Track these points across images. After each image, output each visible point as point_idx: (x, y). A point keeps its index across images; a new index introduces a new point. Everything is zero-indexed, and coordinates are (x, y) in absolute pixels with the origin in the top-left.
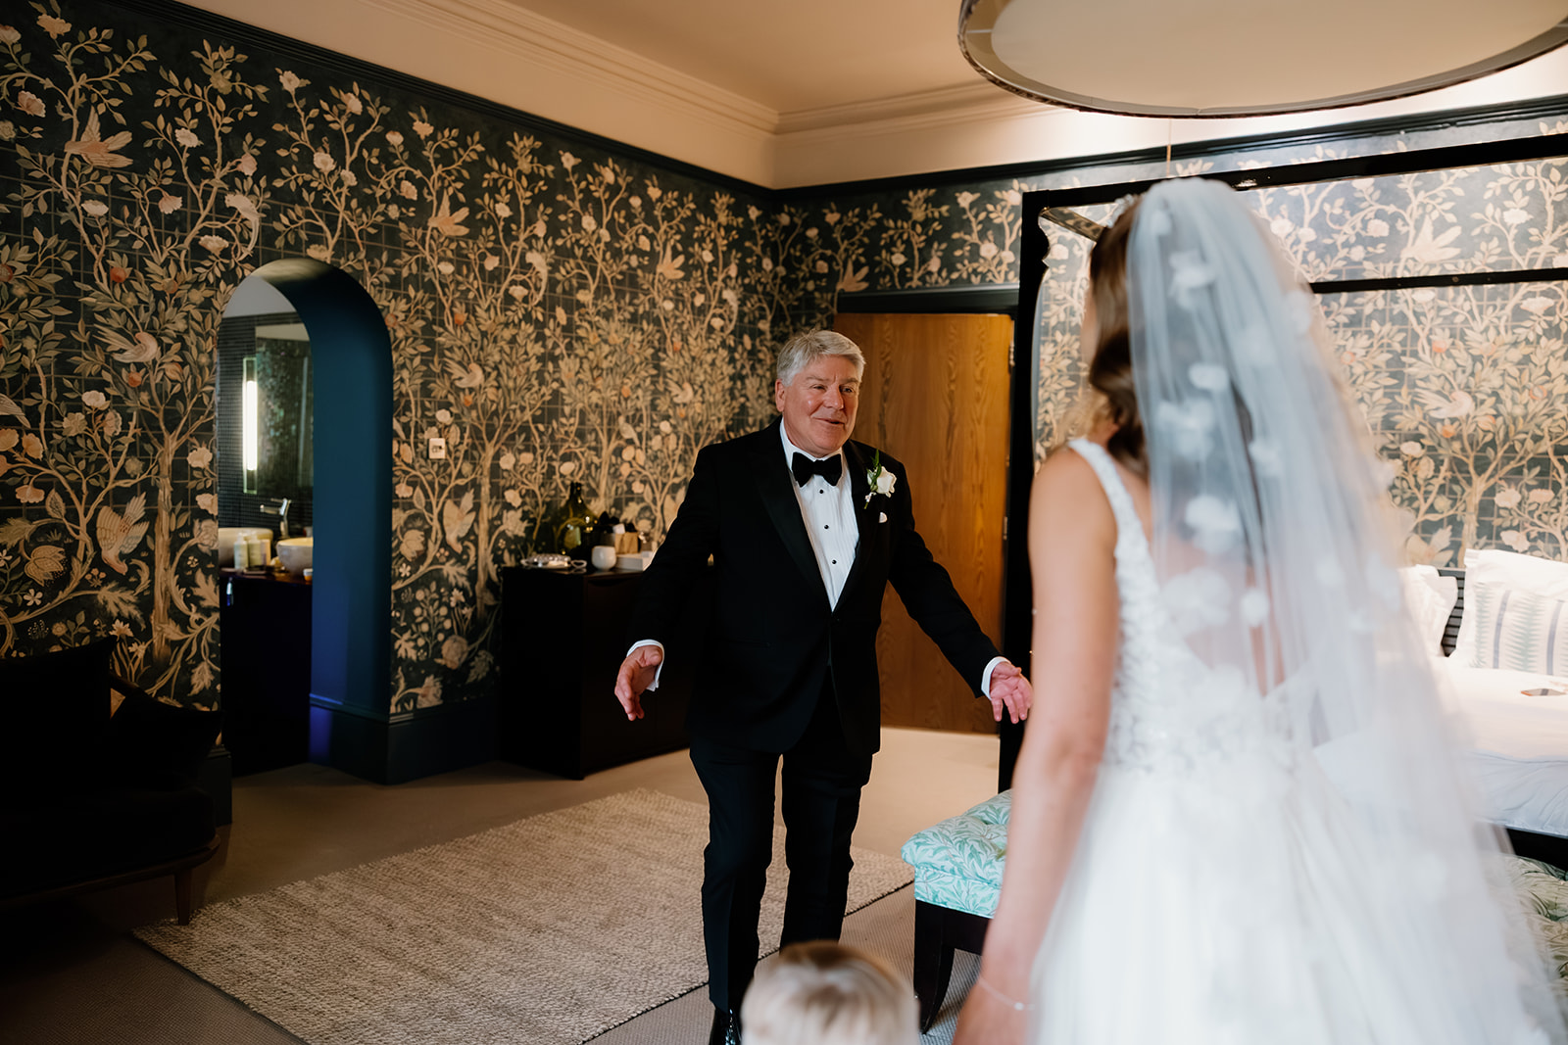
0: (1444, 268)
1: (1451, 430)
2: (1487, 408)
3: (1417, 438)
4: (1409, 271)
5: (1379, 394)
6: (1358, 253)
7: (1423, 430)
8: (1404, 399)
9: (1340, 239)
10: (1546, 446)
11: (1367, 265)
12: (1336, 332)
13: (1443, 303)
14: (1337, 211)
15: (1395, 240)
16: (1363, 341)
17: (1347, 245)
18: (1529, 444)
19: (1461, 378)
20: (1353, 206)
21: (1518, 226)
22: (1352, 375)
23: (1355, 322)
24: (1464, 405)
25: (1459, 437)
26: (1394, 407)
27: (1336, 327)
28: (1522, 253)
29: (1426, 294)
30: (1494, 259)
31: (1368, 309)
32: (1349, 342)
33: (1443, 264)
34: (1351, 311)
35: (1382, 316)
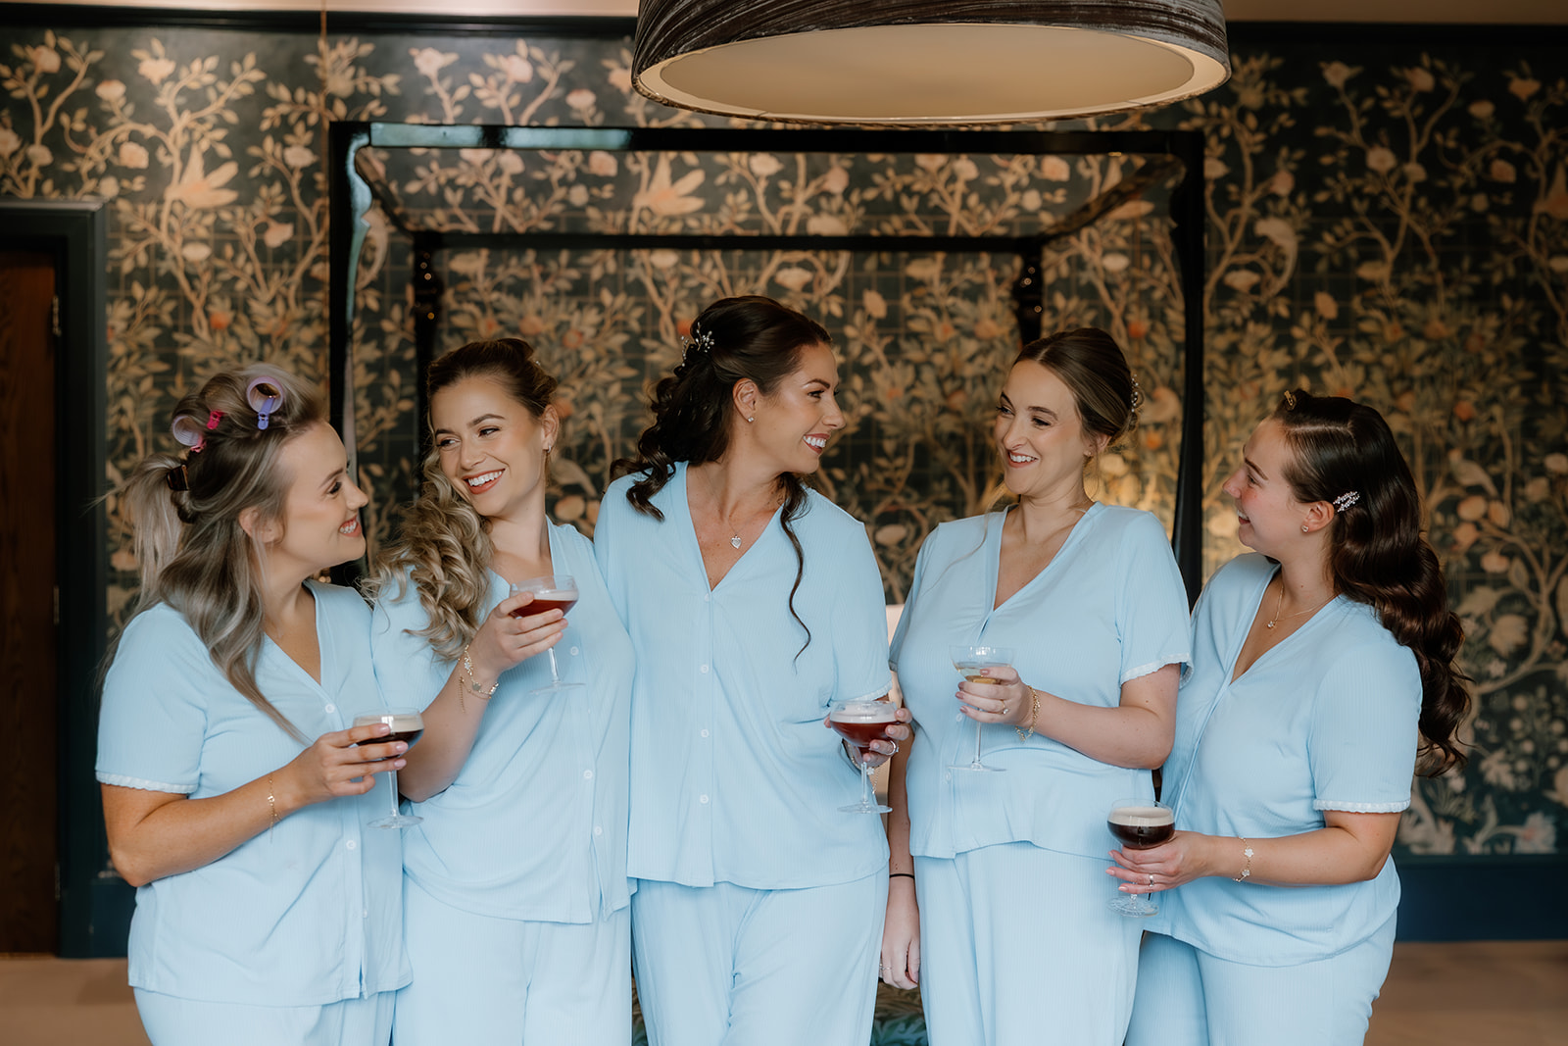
0: (685, 226)
4: (644, 224)
5: (615, 389)
6: (579, 196)
9: (556, 174)
11: (593, 213)
12: (556, 303)
13: (687, 270)
16: (592, 316)
17: (564, 182)
21: (769, 178)
22: (580, 362)
23: (581, 289)
27: (556, 297)
28: (774, 211)
29: (665, 259)
30: (741, 217)
31: (596, 273)
32: (576, 318)
33: (683, 217)
34: (574, 274)
35: (613, 283)
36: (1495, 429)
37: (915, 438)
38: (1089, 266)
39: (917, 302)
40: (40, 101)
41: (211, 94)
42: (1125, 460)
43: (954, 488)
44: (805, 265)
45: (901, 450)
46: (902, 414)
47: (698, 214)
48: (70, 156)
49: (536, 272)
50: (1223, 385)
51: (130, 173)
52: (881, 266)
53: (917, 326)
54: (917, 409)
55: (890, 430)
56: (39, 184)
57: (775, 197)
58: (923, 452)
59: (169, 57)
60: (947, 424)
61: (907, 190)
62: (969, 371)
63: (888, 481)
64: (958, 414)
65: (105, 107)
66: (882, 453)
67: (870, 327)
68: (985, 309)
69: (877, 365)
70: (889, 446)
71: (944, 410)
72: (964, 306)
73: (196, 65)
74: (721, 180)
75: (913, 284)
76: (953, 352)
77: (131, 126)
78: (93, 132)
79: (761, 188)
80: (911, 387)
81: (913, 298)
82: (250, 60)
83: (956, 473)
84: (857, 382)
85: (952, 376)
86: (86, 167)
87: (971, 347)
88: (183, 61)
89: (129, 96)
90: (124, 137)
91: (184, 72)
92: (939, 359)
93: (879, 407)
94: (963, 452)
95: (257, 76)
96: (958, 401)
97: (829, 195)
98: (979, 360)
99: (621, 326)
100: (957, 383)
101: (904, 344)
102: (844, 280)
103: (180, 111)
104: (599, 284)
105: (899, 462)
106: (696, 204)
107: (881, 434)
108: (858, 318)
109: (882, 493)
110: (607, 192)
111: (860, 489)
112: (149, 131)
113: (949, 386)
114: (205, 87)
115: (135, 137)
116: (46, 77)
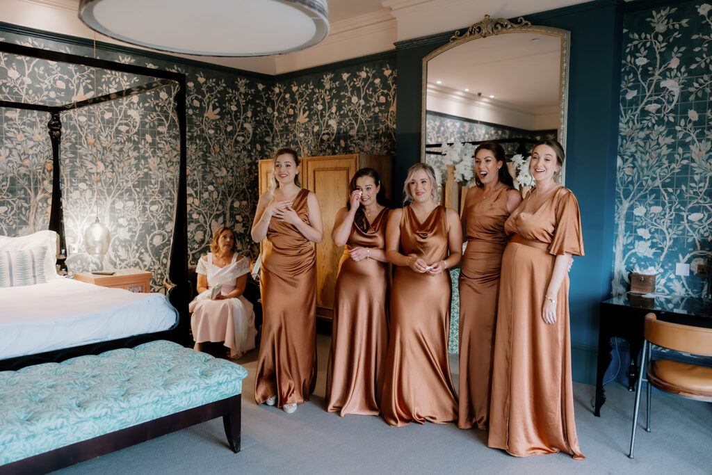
36: (195, 178)
37: (10, 175)
38: (74, 119)
39: (10, 126)
42: (87, 185)
43: (26, 193)
45: (5, 180)
46: (5, 166)
50: (118, 161)
53: (9, 135)
54: (11, 165)
58: (13, 180)
60: (23, 170)
61: (5, 85)
62: (31, 152)
64: (27, 167)
68: (36, 131)
71: (21, 165)
72: (28, 129)
75: (7, 119)
76: (25, 145)
80: (9, 156)
81: (8, 125)
83: (26, 188)
85: (24, 153)
87: (31, 144)
92: (19, 147)
94: (29, 180)
96: (26, 162)
98: (35, 148)
100: (26, 156)
101: (5, 141)
105: (4, 183)
113: (23, 157)
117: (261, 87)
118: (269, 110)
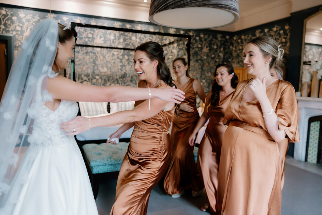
1: (104, 74)
2: (109, 70)
3: (98, 75)
4: (96, 44)
5: (92, 67)
7: (99, 74)
8: (96, 68)
9: (83, 36)
10: (118, 77)
11: (89, 42)
14: (83, 31)
15: (93, 39)
16: (88, 57)
17: (84, 38)
18: (116, 77)
19: (105, 65)
20: (86, 31)
21: (112, 39)
23: (87, 53)
24: (105, 70)
25: (105, 75)
26: (94, 70)
27: (83, 54)
28: (113, 44)
29: (99, 49)
30: (109, 44)
31: (89, 51)
32: (86, 57)
33: (101, 44)
34: (86, 51)
35: (91, 52)
37: (131, 75)
40: (2, 18)
41: (31, 20)
44: (117, 51)
45: (129, 77)
46: (129, 72)
47: (103, 44)
48: (8, 27)
49: (80, 50)
51: (18, 31)
52: (127, 52)
54: (131, 71)
55: (128, 74)
56: (2, 31)
57: (113, 42)
58: (132, 77)
59: (24, 14)
61: (131, 42)
63: (128, 81)
65: (13, 21)
66: (127, 77)
67: (126, 60)
69: (126, 65)
70: (128, 76)
73: (29, 16)
74: (106, 39)
75: (131, 55)
77: (18, 24)
78: (11, 24)
79: (112, 41)
82: (37, 16)
84: (124, 67)
86: (10, 29)
88: (26, 15)
89: (17, 19)
90: (17, 25)
91: (26, 16)
93: (126, 71)
95: (38, 18)
97: (120, 42)
99: (92, 58)
101: (130, 63)
102: (122, 54)
103: (26, 22)
104: (89, 52)
106: (103, 42)
107: (127, 75)
108: (124, 59)
109: (127, 82)
110: (91, 39)
111: (124, 81)
112: (21, 25)
114: (30, 19)
115: (18, 25)
116: (3, 15)
117: (228, 37)
118: (231, 47)
